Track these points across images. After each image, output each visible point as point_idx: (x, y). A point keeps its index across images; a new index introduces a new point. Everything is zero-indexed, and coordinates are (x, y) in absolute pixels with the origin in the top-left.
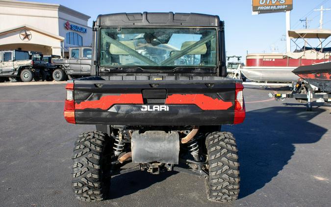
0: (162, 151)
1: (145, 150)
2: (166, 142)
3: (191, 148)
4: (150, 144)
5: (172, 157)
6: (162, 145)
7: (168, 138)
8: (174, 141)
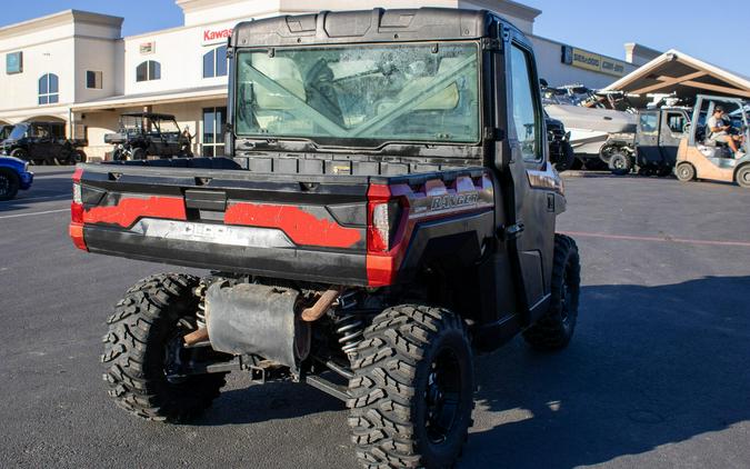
0: (261, 332)
1: (229, 325)
2: (267, 312)
3: (342, 335)
4: (239, 312)
5: (279, 350)
6: (260, 318)
7: (272, 303)
8: (284, 312)
